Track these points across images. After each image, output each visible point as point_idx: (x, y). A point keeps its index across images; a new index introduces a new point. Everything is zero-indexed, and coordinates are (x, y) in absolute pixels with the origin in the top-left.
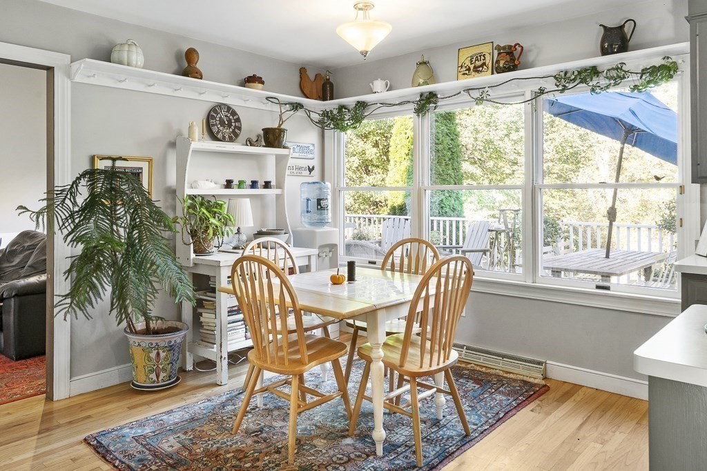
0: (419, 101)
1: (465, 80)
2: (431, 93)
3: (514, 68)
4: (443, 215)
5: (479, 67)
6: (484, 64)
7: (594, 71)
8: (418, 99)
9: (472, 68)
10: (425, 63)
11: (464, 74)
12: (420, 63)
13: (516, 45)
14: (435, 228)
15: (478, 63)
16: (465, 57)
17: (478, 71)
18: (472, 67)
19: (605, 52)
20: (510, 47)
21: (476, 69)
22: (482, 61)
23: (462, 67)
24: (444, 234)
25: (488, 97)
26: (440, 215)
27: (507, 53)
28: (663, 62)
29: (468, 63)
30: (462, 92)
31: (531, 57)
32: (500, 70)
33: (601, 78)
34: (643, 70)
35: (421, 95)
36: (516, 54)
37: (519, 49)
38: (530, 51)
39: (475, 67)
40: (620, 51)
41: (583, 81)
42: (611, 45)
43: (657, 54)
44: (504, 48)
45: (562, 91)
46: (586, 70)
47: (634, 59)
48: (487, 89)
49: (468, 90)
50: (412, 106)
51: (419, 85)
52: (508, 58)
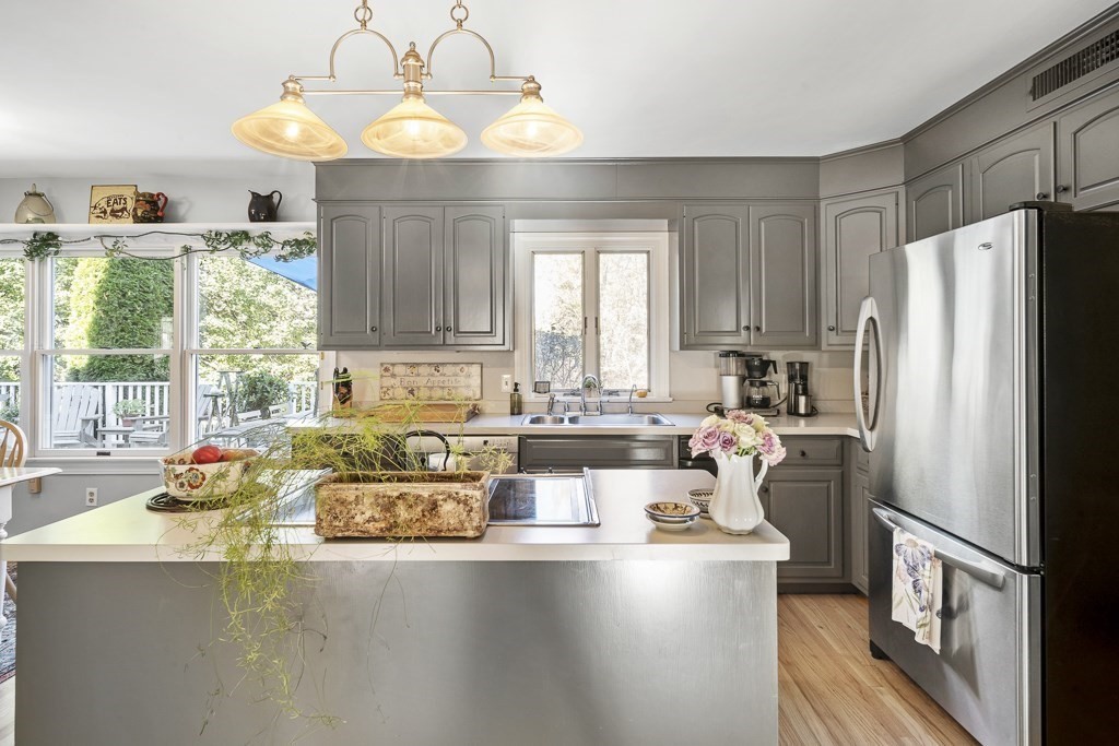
0: (31, 242)
1: (99, 225)
2: (49, 234)
3: (159, 220)
4: (154, 380)
5: (118, 211)
6: (125, 209)
7: (245, 235)
8: (29, 239)
9: (109, 212)
10: (39, 195)
11: (98, 217)
12: (30, 194)
13: (158, 195)
14: (139, 396)
15: (117, 207)
16: (100, 197)
17: (117, 216)
18: (109, 210)
19: (253, 219)
20: (152, 195)
21: (114, 213)
22: (122, 206)
23: (95, 207)
24: (153, 402)
25: (125, 248)
26: (147, 379)
27: (147, 202)
28: (306, 237)
29: (103, 204)
30: (92, 238)
31: (182, 211)
32: (138, 220)
33: (252, 243)
34: (285, 242)
35: (35, 235)
36: (160, 204)
37: (163, 199)
38: (180, 203)
39: (112, 211)
40: (266, 220)
41: (234, 244)
42: (257, 213)
43: (300, 229)
44: (144, 195)
45: (212, 252)
46: (237, 234)
47: (279, 230)
48: (125, 238)
49: (102, 237)
50: (21, 248)
51: (28, 222)
52: (148, 207)
